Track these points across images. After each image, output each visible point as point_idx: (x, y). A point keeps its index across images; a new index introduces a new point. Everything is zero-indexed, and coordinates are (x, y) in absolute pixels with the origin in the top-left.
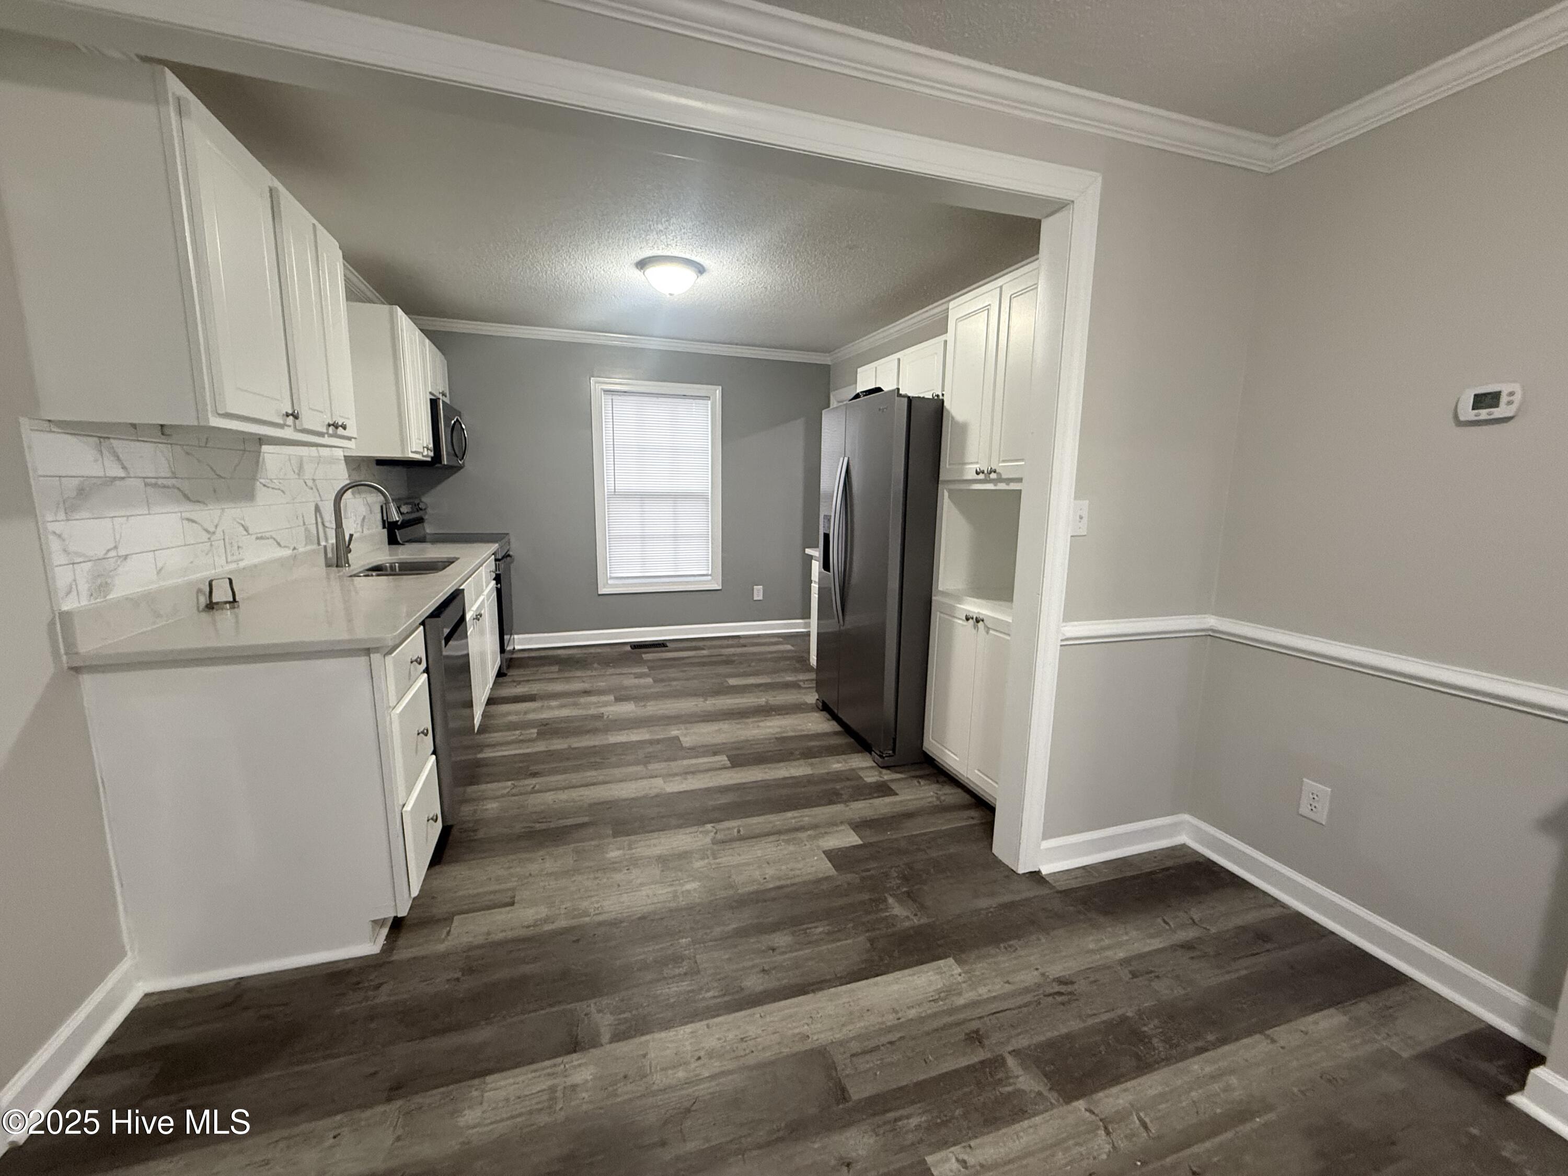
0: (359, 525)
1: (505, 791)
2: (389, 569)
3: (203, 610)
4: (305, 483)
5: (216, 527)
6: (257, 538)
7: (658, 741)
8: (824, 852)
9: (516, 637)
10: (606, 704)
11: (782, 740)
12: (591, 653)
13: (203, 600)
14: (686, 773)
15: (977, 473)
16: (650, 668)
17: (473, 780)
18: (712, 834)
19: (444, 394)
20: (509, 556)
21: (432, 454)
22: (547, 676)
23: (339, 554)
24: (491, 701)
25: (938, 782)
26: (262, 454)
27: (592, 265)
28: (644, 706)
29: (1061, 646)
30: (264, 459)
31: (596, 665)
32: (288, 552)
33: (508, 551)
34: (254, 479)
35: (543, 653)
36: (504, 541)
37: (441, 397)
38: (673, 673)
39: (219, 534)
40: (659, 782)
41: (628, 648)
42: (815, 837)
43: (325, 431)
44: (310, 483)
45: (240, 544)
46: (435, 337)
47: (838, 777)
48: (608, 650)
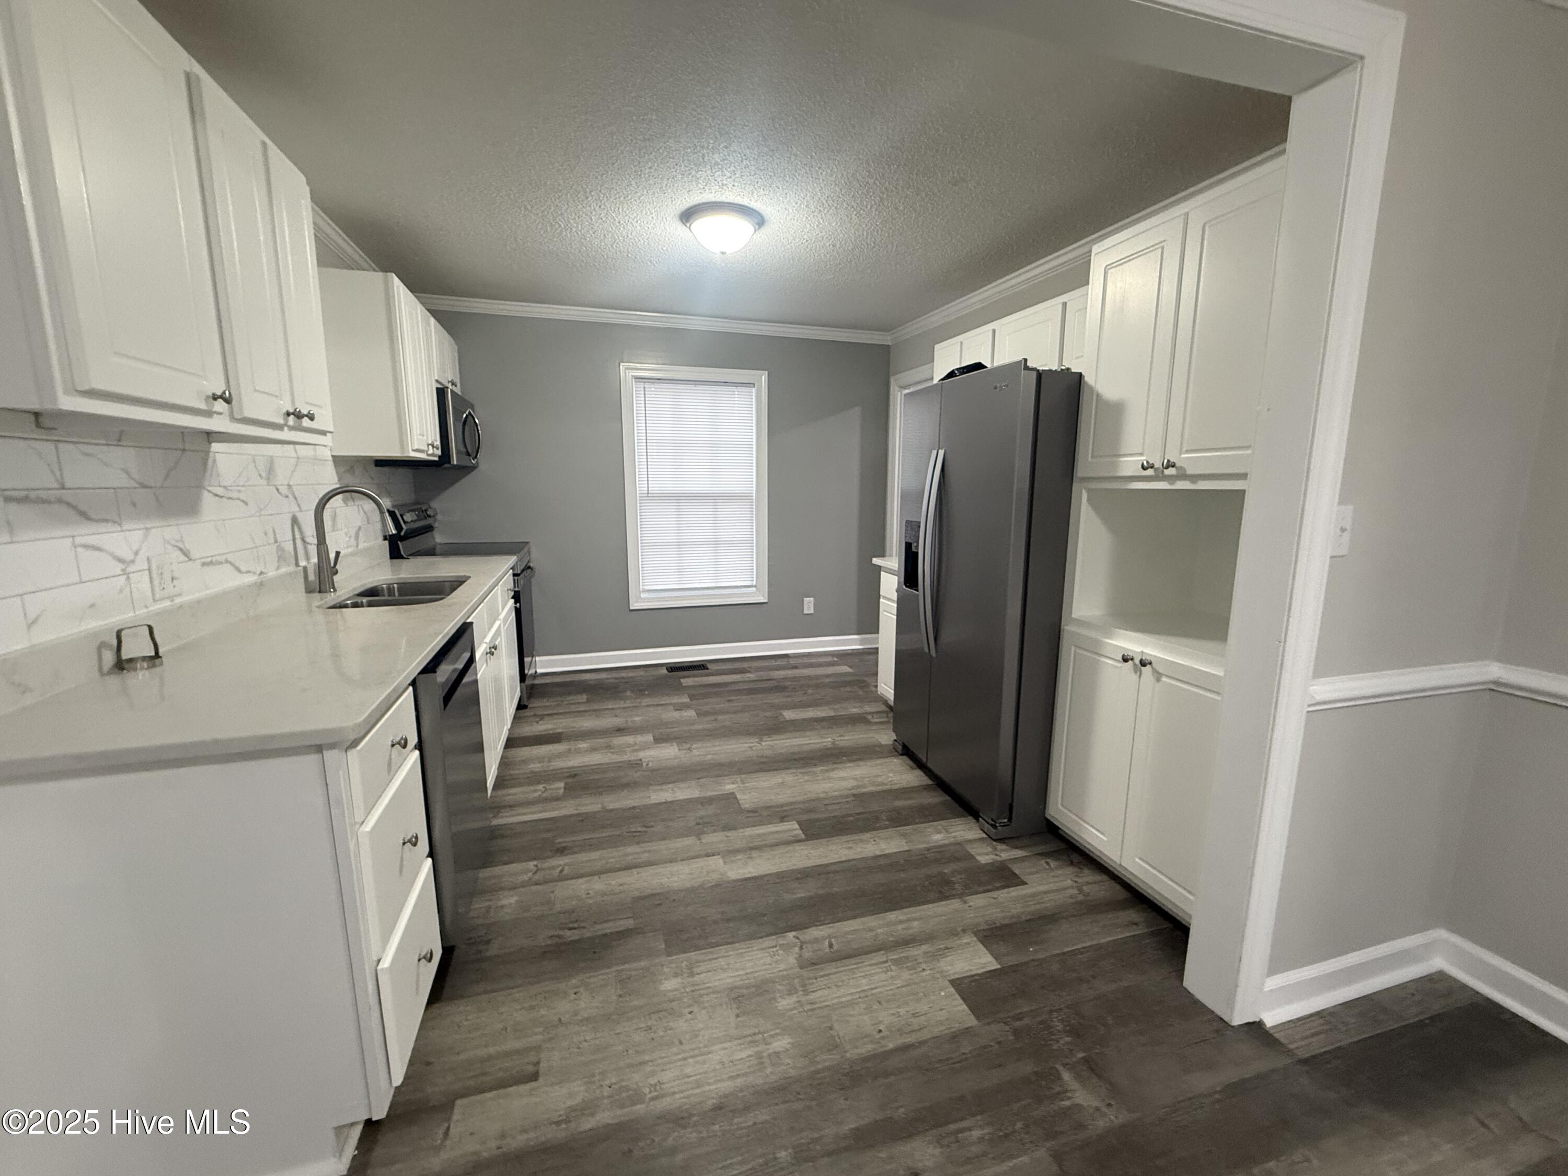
0: (353, 539)
1: (526, 878)
2: (386, 592)
3: (110, 673)
4: (278, 490)
5: (136, 553)
6: (204, 564)
7: (710, 801)
8: (953, 982)
9: (537, 659)
10: (645, 747)
11: (860, 798)
12: (623, 678)
13: (109, 658)
14: (751, 849)
15: (1144, 468)
16: (692, 697)
17: (487, 859)
18: (797, 949)
19: (453, 384)
20: (529, 567)
21: (439, 452)
22: (573, 708)
23: (322, 577)
24: (511, 743)
25: (1072, 863)
26: (211, 454)
27: (627, 218)
28: (689, 749)
29: (1308, 712)
30: (215, 461)
31: (628, 693)
32: (250, 579)
33: (529, 562)
34: (200, 487)
35: (568, 678)
36: (523, 553)
37: (450, 386)
38: (715, 703)
39: (141, 564)
40: (716, 862)
41: (665, 671)
42: (933, 957)
43: (282, 421)
44: (284, 490)
45: (176, 574)
46: (445, 319)
47: (942, 855)
48: (641, 673)
